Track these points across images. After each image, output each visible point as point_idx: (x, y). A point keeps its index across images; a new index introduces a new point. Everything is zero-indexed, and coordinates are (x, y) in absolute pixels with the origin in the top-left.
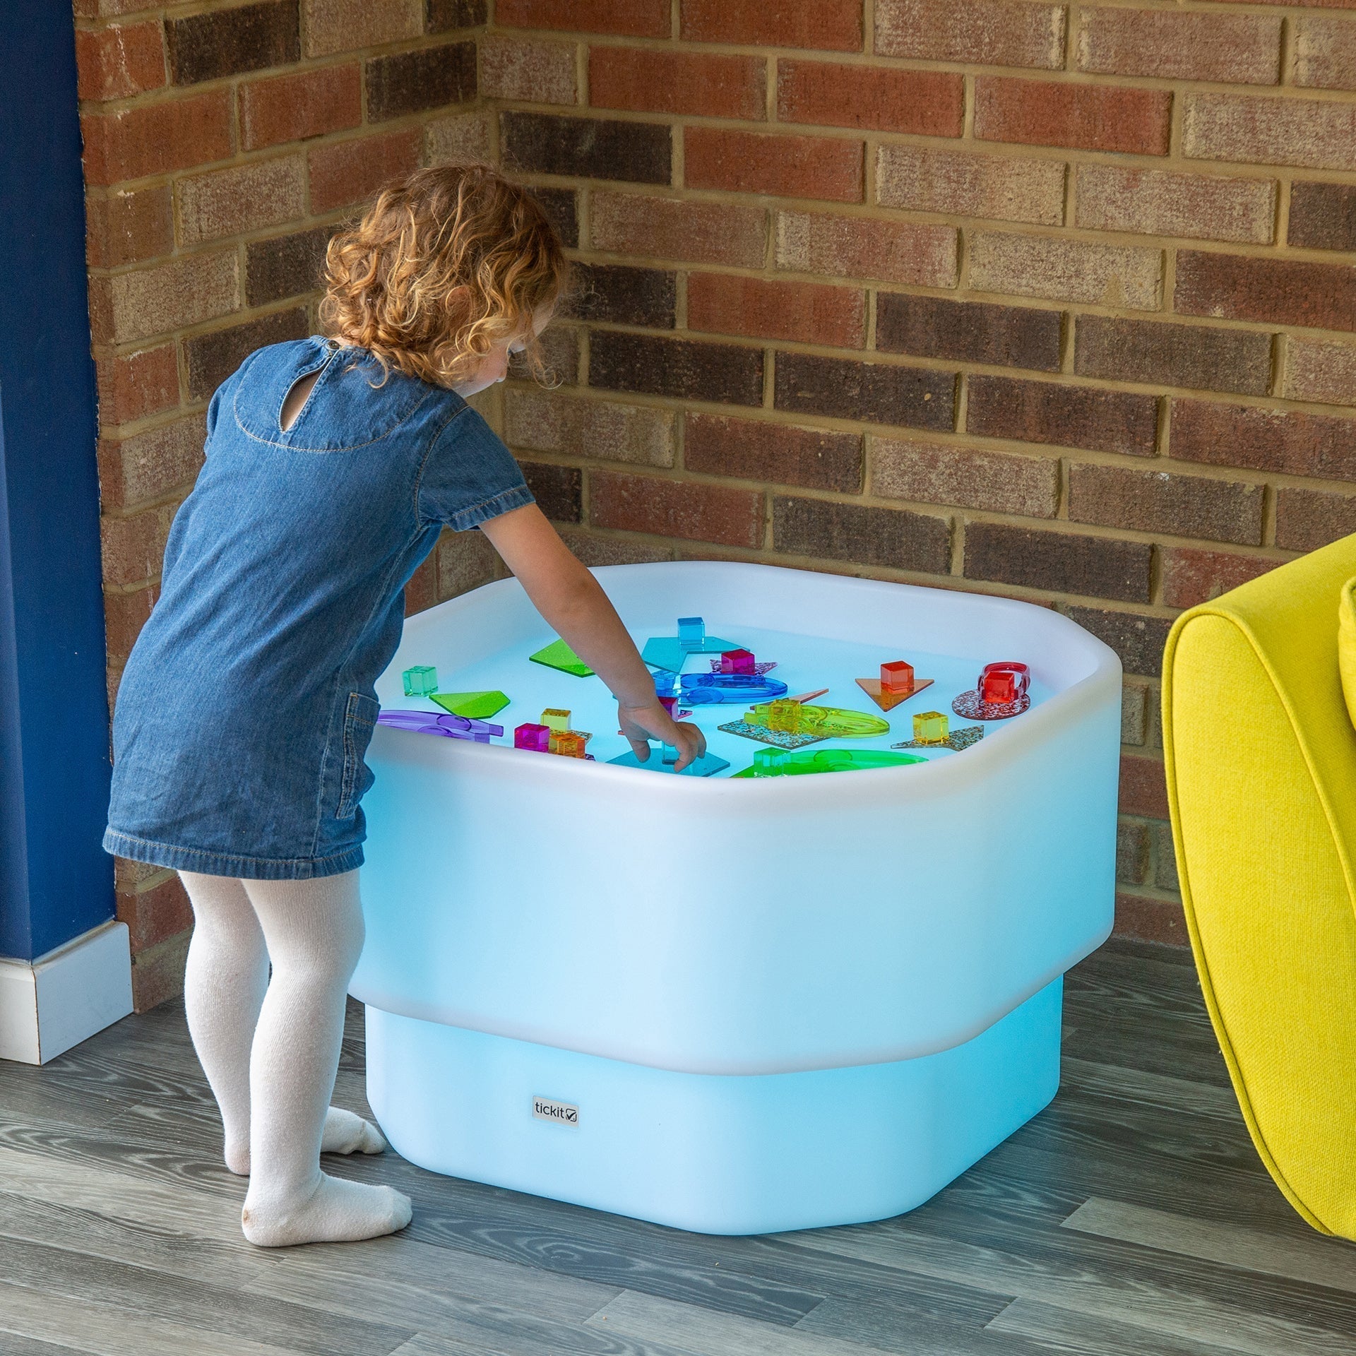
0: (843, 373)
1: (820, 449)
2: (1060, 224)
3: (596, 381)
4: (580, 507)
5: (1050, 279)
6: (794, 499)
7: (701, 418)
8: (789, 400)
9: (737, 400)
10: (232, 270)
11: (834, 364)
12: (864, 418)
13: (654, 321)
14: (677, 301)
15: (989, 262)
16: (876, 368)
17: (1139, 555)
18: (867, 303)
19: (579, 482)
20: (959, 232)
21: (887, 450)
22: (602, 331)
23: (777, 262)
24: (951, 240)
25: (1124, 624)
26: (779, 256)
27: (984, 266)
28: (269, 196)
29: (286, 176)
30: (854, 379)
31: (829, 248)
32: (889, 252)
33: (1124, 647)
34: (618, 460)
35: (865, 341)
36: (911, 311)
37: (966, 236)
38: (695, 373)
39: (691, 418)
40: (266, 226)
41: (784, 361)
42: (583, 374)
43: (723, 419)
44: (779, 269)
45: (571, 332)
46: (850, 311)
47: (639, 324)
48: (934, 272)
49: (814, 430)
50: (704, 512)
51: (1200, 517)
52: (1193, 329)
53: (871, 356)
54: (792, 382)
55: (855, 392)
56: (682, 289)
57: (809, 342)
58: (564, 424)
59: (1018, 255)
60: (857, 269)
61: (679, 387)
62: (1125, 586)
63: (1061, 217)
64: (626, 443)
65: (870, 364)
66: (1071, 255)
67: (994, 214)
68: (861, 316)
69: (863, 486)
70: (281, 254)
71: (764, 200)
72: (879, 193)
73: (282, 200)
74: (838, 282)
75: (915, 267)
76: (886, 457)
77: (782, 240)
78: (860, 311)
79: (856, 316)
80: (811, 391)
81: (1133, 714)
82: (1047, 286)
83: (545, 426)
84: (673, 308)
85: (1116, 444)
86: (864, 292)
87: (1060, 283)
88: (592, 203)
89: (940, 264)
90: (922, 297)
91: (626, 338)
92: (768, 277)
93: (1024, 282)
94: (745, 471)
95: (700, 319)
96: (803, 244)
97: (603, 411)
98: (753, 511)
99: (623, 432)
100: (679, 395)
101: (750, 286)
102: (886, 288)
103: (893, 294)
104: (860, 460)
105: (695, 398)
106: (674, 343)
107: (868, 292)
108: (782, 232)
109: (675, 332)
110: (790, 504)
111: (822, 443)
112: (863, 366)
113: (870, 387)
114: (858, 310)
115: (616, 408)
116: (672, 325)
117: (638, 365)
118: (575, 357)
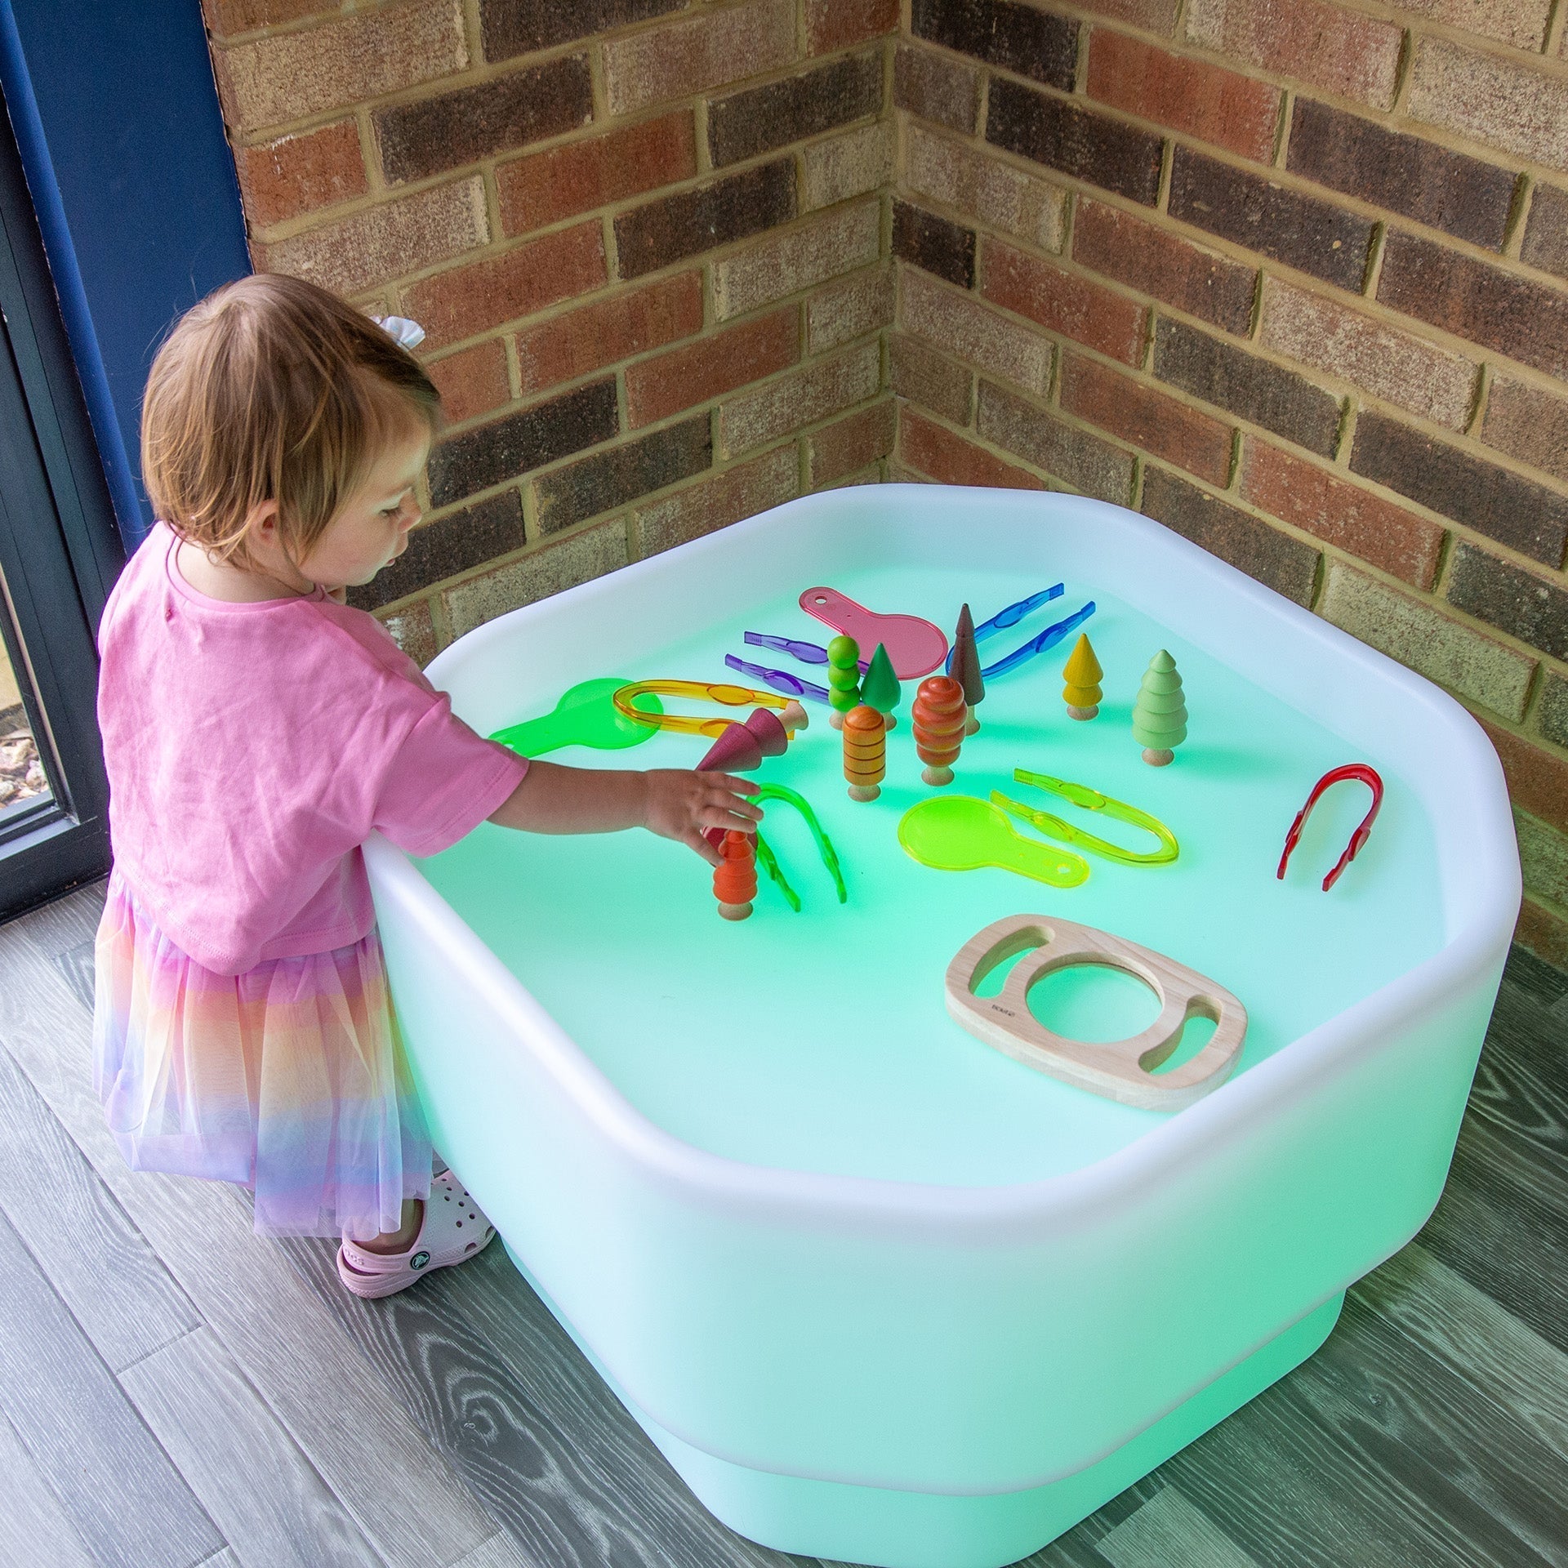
0: (1245, 190)
1: (1211, 275)
2: (1538, 50)
3: (993, 136)
4: (972, 273)
5: (1510, 125)
6: (1179, 326)
7: (1092, 206)
8: (1183, 209)
9: (1129, 193)
10: (451, 20)
11: (1236, 178)
12: (1262, 252)
13: (1051, 79)
14: (1079, 60)
15: (1436, 86)
16: (1282, 194)
17: (1557, 511)
18: (1283, 108)
19: (972, 246)
20: (1406, 35)
21: (1283, 298)
22: (1001, 80)
23: (1186, 33)
24: (1393, 45)
25: (1524, 585)
26: (1189, 25)
27: (1429, 89)
30: (1256, 201)
31: (1246, 27)
32: (1316, 46)
33: (1519, 610)
34: (1010, 232)
35: (1274, 157)
36: (1331, 129)
37: (1415, 42)
38: (1089, 151)
39: (1083, 203)
41: (1185, 160)
42: (982, 125)
43: (1114, 212)
44: (1189, 43)
45: (972, 74)
46: (1262, 114)
47: (1037, 78)
48: (1366, 85)
49: (1206, 251)
50: (1087, 314)
53: (1279, 174)
54: (1189, 187)
55: (1255, 218)
56: (1085, 45)
57: (1213, 142)
58: (960, 179)
59: (1474, 83)
60: (1276, 60)
61: (1072, 163)
62: (1533, 540)
63: (1541, 40)
64: (1017, 215)
65: (1277, 187)
66: (1544, 98)
67: (1452, 20)
68: (1273, 123)
69: (1253, 331)
74: (1254, 73)
75: (1344, 72)
76: (1280, 305)
77: (1194, 5)
78: (1273, 117)
79: (1269, 122)
80: (1208, 204)
81: (1515, 687)
82: (1505, 134)
83: (942, 176)
84: (1073, 66)
85: (1555, 366)
86: (1280, 94)
87: (1522, 133)
89: (1374, 75)
90: (1347, 115)
92: (1175, 50)
93: (1476, 123)
94: (1131, 281)
95: (1100, 86)
96: (1218, 16)
97: (997, 174)
98: (1135, 326)
99: (1015, 202)
100: (1071, 173)
101: (1155, 57)
102: (1309, 92)
103: (1313, 104)
104: (1253, 300)
105: (1088, 180)
106: (1071, 110)
107: (1285, 93)
109: (1074, 97)
110: (1174, 330)
111: (1213, 269)
112: (1269, 187)
113: (1273, 215)
114: (1269, 116)
115: (1009, 172)
116: (1071, 88)
117: (1034, 128)
118: (975, 103)
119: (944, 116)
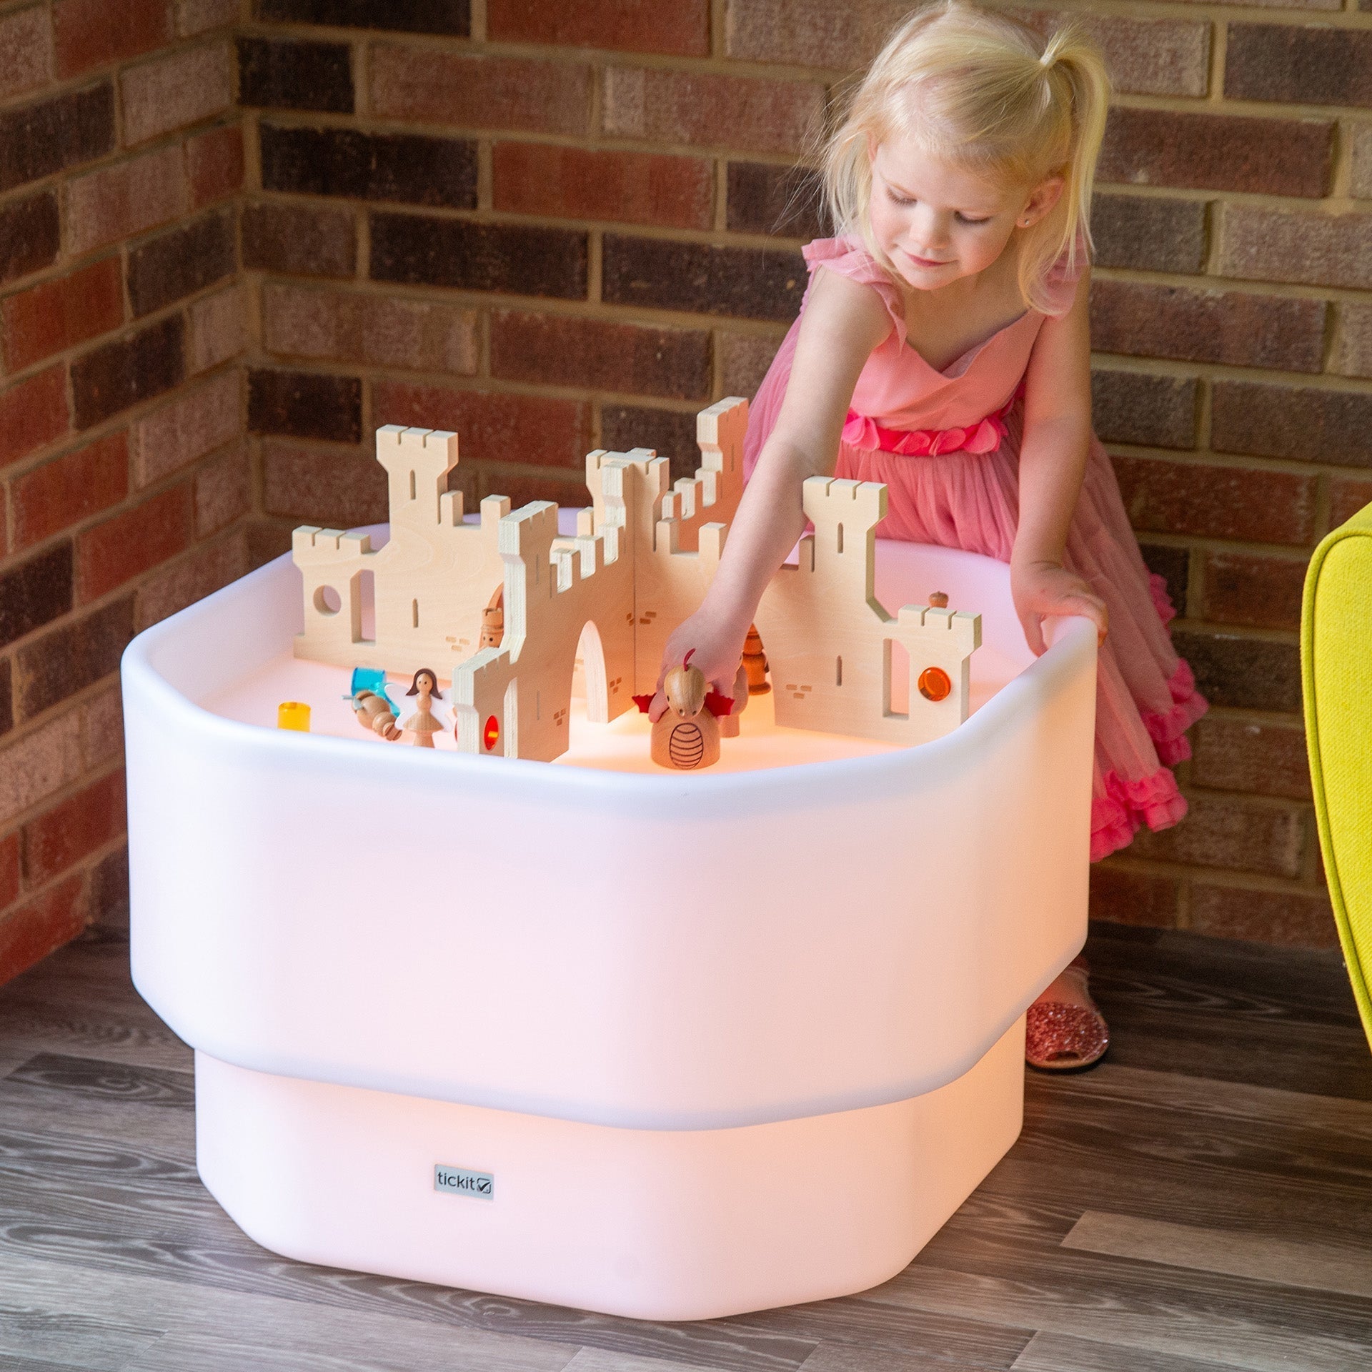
0: (686, 257)
1: (659, 349)
3: (380, 273)
4: (360, 424)
6: (629, 410)
7: (511, 316)
8: (619, 293)
9: (556, 292)
11: (675, 249)
12: (713, 311)
13: (451, 200)
14: (480, 176)
16: (728, 252)
18: (716, 175)
19: (358, 394)
20: (827, 89)
21: (742, 349)
22: (386, 214)
23: (603, 128)
24: (818, 98)
26: (607, 120)
28: (14, 56)
29: (31, 32)
30: (700, 265)
31: (668, 110)
32: (741, 115)
34: (408, 368)
35: (712, 220)
36: (769, 182)
37: (835, 94)
38: (503, 262)
39: (498, 315)
40: (13, 93)
41: (613, 246)
42: (363, 265)
43: (538, 316)
44: (604, 135)
45: (348, 216)
46: (695, 184)
47: (432, 204)
48: (797, 136)
49: (652, 326)
50: (516, 428)
53: (720, 237)
54: (624, 270)
55: (701, 281)
56: (485, 161)
57: (644, 223)
58: (339, 326)
60: (702, 136)
61: (483, 278)
64: (417, 348)
65: (720, 247)
68: (709, 190)
69: (712, 391)
70: (28, 127)
71: (586, 54)
72: (728, 44)
73: (28, 62)
74: (680, 151)
75: (774, 131)
76: (740, 357)
77: (610, 101)
78: (708, 185)
79: (702, 190)
80: (648, 281)
83: (315, 329)
84: (475, 184)
86: (711, 162)
88: (371, 60)
89: (804, 124)
90: (782, 167)
91: (417, 222)
92: (592, 145)
94: (566, 377)
95: (508, 196)
96: (636, 106)
97: (388, 309)
98: (577, 424)
99: (414, 334)
100: (483, 288)
101: (572, 159)
102: (739, 157)
103: (748, 164)
104: (709, 360)
105: (504, 291)
106: (476, 226)
107: (716, 161)
108: (610, 92)
109: (478, 213)
110: (623, 414)
111: (662, 341)
112: (711, 250)
113: (720, 274)
114: (704, 184)
115: (405, 305)
116: (474, 204)
117: (432, 254)
118: (353, 244)
119: (313, 265)
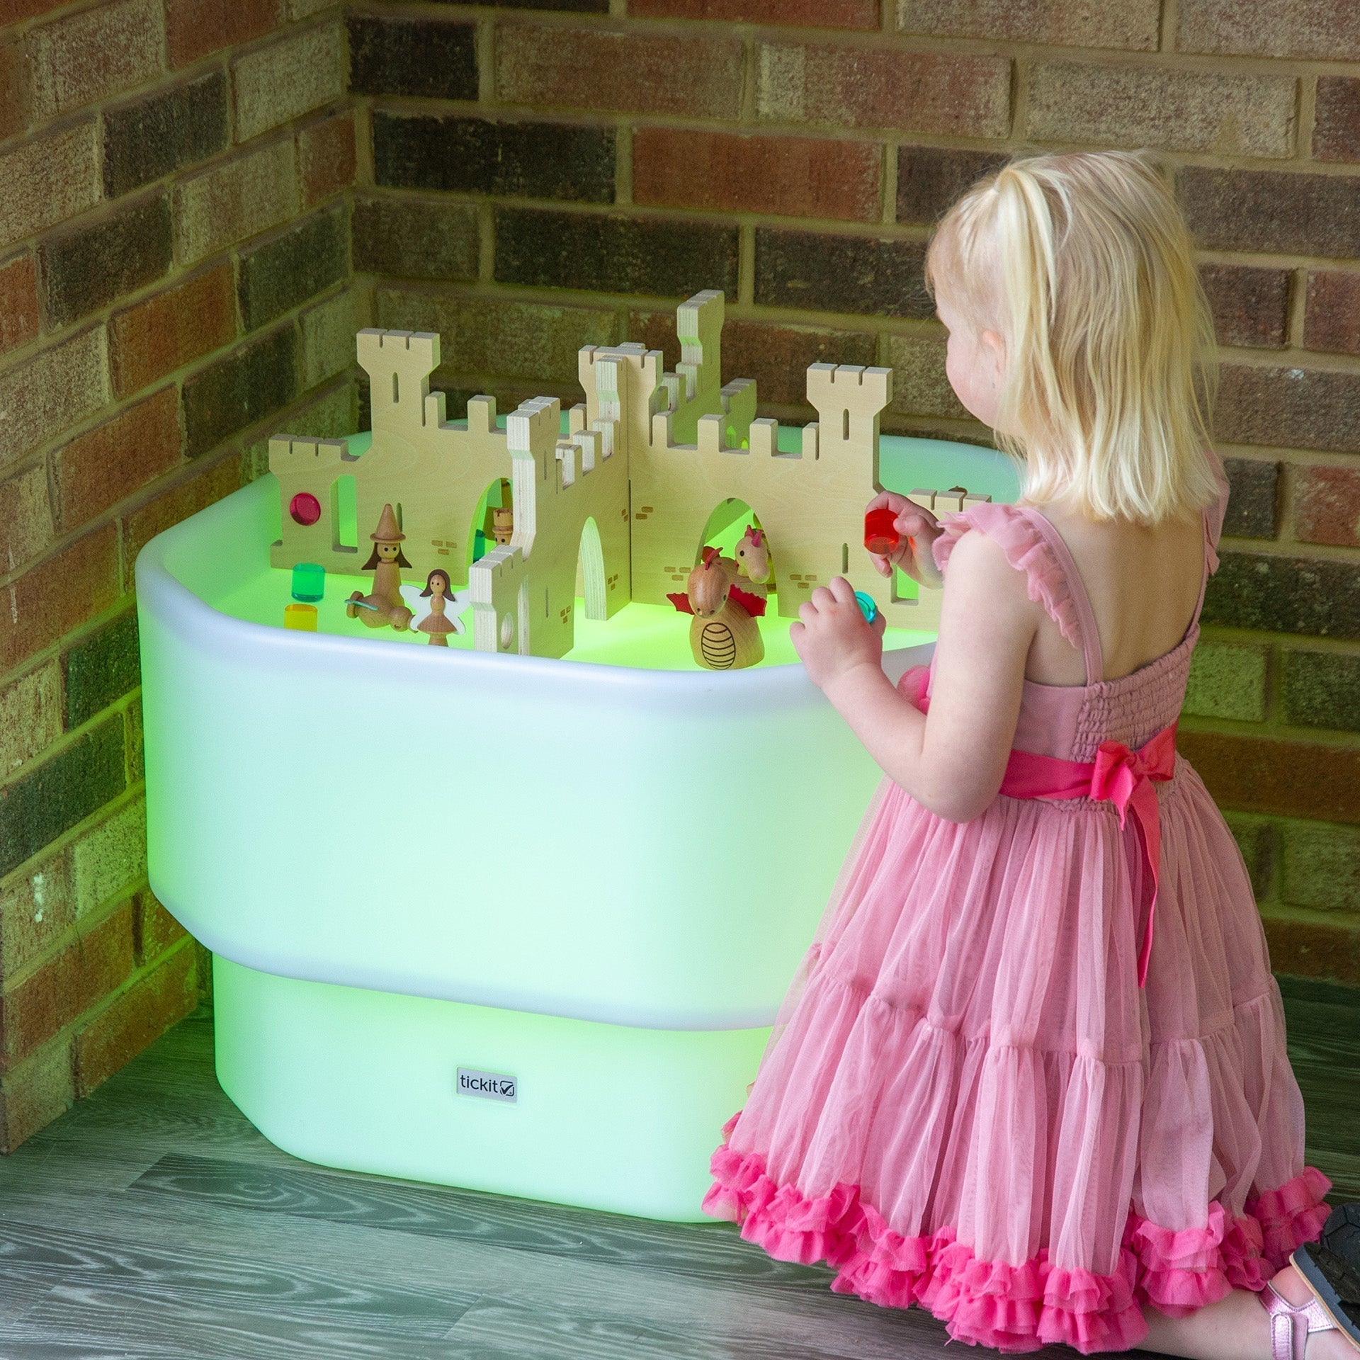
0: (850, 254)
2: (1154, 48)
3: (503, 275)
5: (1139, 122)
7: (652, 320)
8: (775, 292)
10: (90, 149)
11: (838, 244)
12: (880, 313)
13: (586, 194)
14: (617, 168)
15: (1056, 103)
16: (897, 247)
17: (1261, 477)
18: (884, 162)
20: (1013, 64)
21: (912, 354)
22: (513, 210)
23: (757, 111)
24: (1002, 75)
25: (1239, 567)
26: (762, 103)
27: (1048, 107)
28: (127, 48)
29: (144, 20)
30: (865, 263)
31: (832, 91)
33: (1239, 596)
35: (880, 212)
36: (945, 170)
37: (1021, 70)
38: (643, 262)
39: (637, 320)
40: (125, 88)
41: (768, 242)
42: (486, 266)
44: (761, 121)
45: (471, 213)
46: (861, 172)
47: (566, 198)
48: (978, 118)
49: (810, 330)
51: (1346, 424)
52: (1339, 180)
53: (889, 230)
54: (780, 269)
55: (868, 279)
56: (623, 149)
57: (803, 215)
58: (460, 333)
59: (1095, 91)
60: (870, 119)
61: (620, 279)
62: (1241, 517)
63: (1156, 40)
64: (547, 356)
65: (889, 241)
66: (1170, 89)
67: (1062, 39)
68: (876, 178)
70: (141, 126)
71: (742, 29)
72: (901, 17)
73: (141, 53)
74: (843, 135)
75: (951, 112)
76: (910, 363)
77: (765, 82)
78: (875, 173)
79: (870, 180)
80: (807, 279)
81: (1251, 682)
82: (1136, 130)
84: (613, 176)
85: (1230, 334)
86: (880, 148)
87: (1152, 126)
88: (497, 41)
89: (986, 106)
90: (960, 153)
91: (546, 219)
92: (745, 131)
93: (1103, 127)
95: (648, 189)
96: (795, 88)
97: (515, 315)
99: (543, 342)
100: (621, 291)
101: (719, 144)
102: (911, 141)
103: (920, 149)
105: (645, 293)
106: (614, 222)
107: (885, 147)
108: (765, 72)
109: (614, 208)
111: (822, 347)
112: (879, 245)
113: (889, 272)
114: (871, 172)
115: (533, 310)
116: (612, 198)
117: (564, 253)
118: (475, 244)
119: (432, 267)
